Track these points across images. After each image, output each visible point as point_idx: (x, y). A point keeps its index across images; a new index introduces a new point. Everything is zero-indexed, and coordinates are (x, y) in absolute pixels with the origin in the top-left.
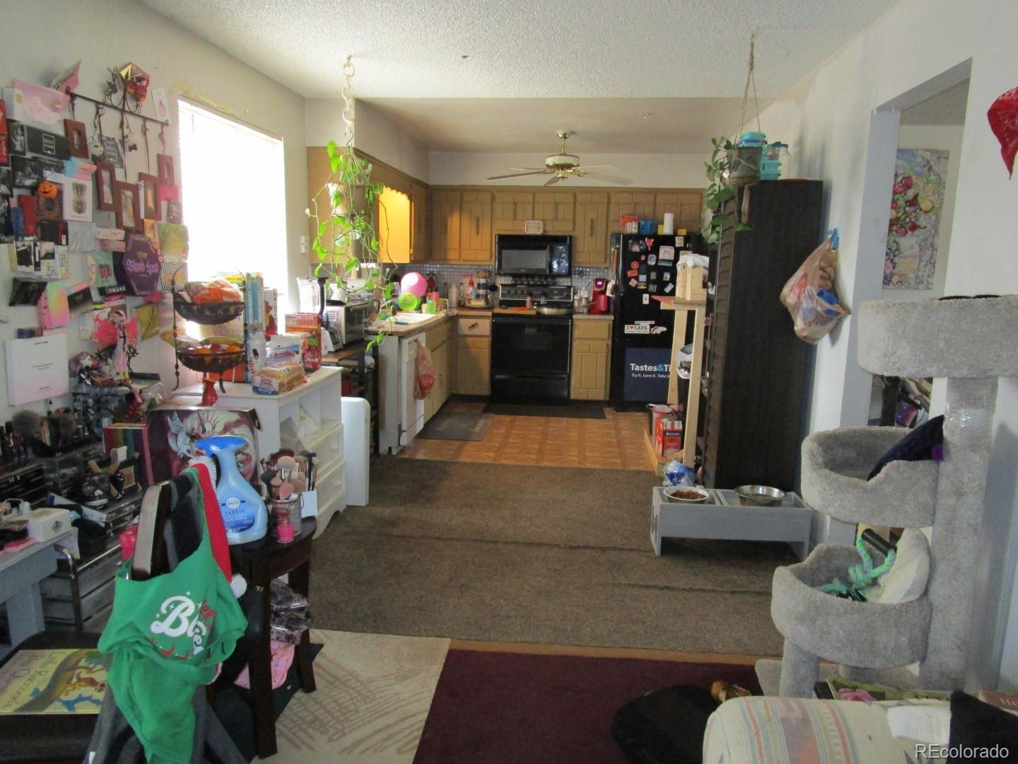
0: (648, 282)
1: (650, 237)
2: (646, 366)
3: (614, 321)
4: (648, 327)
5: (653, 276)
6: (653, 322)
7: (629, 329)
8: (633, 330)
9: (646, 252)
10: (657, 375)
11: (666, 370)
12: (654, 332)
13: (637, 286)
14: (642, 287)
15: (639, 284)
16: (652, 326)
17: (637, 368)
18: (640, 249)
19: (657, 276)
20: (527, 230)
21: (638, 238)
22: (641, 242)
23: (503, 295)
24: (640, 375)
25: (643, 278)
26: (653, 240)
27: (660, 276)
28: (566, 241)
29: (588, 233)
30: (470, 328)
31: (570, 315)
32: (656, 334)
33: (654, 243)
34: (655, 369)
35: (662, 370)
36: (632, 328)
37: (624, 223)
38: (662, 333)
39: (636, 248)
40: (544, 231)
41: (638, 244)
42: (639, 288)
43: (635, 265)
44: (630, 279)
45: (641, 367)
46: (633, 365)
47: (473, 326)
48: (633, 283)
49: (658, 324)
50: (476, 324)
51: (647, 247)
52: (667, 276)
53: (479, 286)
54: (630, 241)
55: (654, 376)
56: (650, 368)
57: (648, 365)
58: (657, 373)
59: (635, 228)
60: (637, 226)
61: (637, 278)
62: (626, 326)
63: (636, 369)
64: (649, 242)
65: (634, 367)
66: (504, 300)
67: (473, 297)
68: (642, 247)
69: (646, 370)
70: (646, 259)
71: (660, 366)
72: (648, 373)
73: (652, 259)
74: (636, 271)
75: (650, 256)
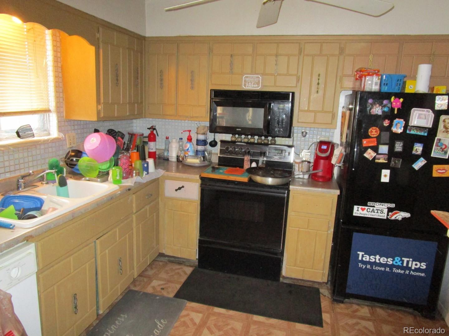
0: (392, 153)
1: (398, 95)
2: (378, 257)
3: (339, 197)
4: (386, 211)
5: (399, 147)
6: (393, 205)
7: (358, 211)
8: (365, 212)
9: (391, 116)
10: (391, 269)
11: (405, 265)
12: (393, 218)
13: (374, 158)
14: (382, 161)
15: (378, 156)
16: (390, 210)
17: (367, 258)
18: (383, 112)
19: (404, 147)
20: (245, 85)
21: (380, 96)
22: (385, 102)
23: (222, 151)
24: (369, 267)
25: (384, 149)
26: (401, 100)
27: (408, 147)
28: (288, 99)
29: (314, 89)
30: (176, 190)
31: (286, 186)
32: (396, 221)
33: (403, 103)
34: (390, 261)
35: (399, 264)
36: (363, 210)
37: (361, 77)
38: (404, 219)
39: (377, 110)
40: (263, 86)
41: (381, 104)
42: (377, 161)
43: (374, 132)
44: (366, 149)
45: (371, 257)
46: (361, 254)
47: (180, 188)
48: (369, 154)
49: (400, 208)
50: (183, 187)
51: (392, 110)
52: (418, 148)
53: (199, 142)
54: (370, 101)
55: (388, 269)
56: (383, 260)
57: (381, 256)
58: (392, 266)
59: (376, 84)
60: (379, 81)
61: (375, 149)
62: (356, 207)
63: (364, 259)
64: (397, 103)
65: (363, 256)
66: (222, 157)
67: (191, 153)
68: (386, 109)
69: (377, 261)
70: (391, 125)
71: (397, 259)
72: (380, 265)
73: (399, 125)
74: (375, 139)
75: (396, 121)
